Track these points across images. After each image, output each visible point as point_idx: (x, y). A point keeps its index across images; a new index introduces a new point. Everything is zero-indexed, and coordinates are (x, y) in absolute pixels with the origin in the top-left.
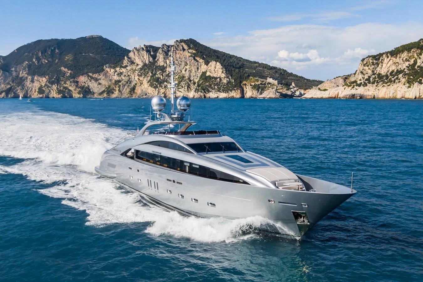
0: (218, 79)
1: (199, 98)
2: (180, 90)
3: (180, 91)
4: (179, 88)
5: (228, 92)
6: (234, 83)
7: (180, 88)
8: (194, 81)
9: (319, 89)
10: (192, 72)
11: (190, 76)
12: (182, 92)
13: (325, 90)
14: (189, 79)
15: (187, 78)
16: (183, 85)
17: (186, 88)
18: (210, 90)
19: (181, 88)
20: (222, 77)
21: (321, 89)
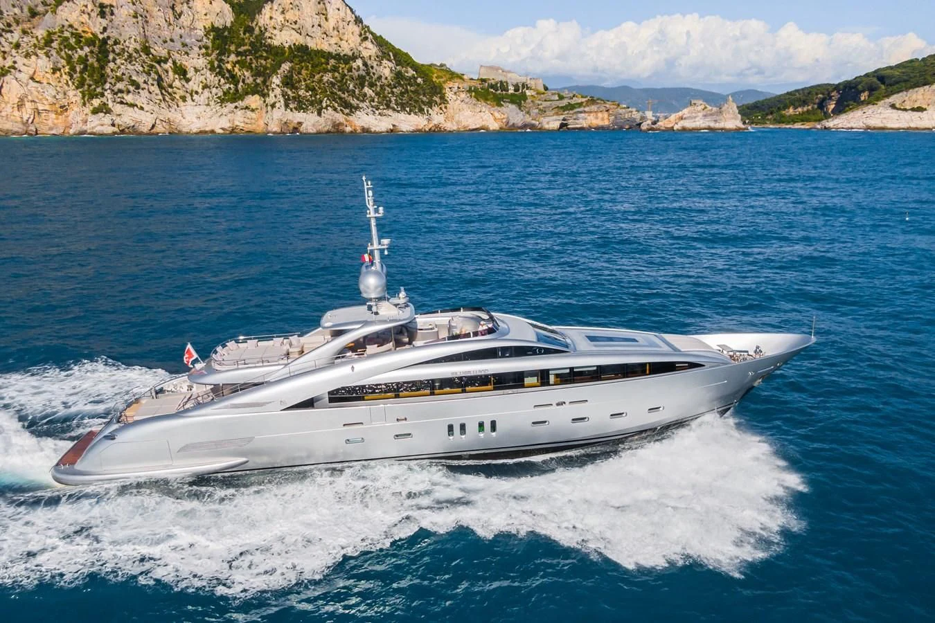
0: (359, 62)
1: (328, 132)
2: (129, 98)
3: (132, 105)
4: (121, 91)
5: (421, 110)
6: (419, 80)
7: (129, 92)
8: (174, 63)
9: (893, 106)
10: (153, 22)
11: (147, 41)
12: (142, 108)
13: (920, 109)
14: (146, 50)
15: (132, 46)
16: (140, 79)
17: (155, 89)
18: (354, 102)
19: (132, 88)
20: (365, 54)
21: (898, 106)
